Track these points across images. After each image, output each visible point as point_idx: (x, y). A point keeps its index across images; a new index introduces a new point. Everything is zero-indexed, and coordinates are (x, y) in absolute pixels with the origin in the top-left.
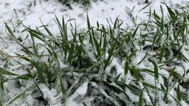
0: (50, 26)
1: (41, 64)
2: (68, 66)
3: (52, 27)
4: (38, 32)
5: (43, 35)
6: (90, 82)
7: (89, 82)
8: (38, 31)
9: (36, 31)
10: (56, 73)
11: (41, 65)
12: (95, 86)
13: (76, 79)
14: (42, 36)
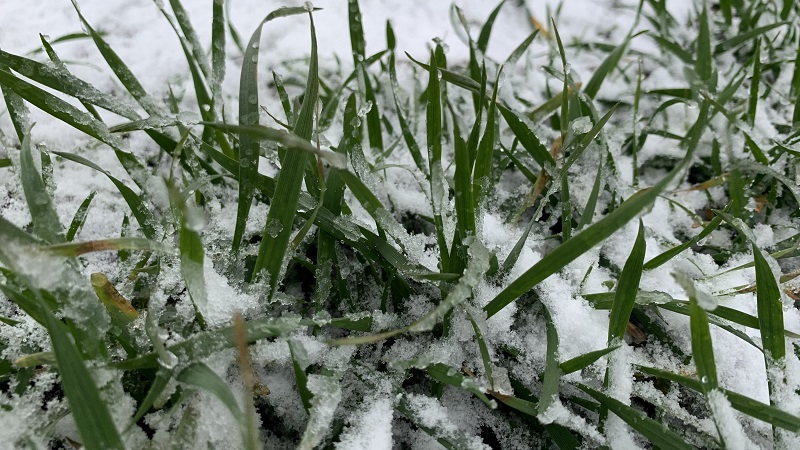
0: (118, 35)
1: (84, 304)
2: (260, 301)
3: (127, 40)
4: (56, 74)
5: (85, 91)
6: (404, 396)
7: (400, 396)
8: (52, 65)
9: (37, 66)
10: (192, 365)
11: (84, 312)
12: (439, 422)
13: (325, 394)
14: (82, 100)
